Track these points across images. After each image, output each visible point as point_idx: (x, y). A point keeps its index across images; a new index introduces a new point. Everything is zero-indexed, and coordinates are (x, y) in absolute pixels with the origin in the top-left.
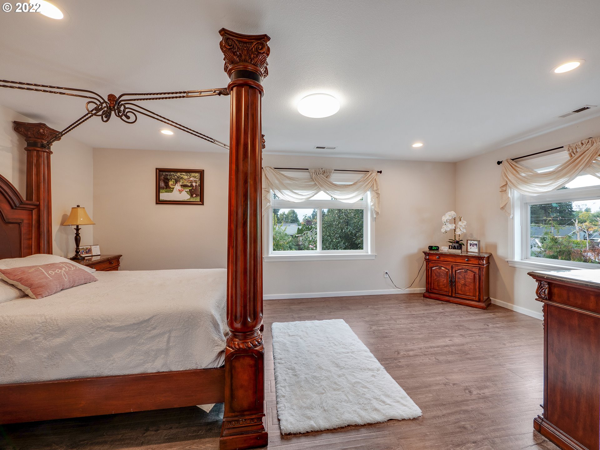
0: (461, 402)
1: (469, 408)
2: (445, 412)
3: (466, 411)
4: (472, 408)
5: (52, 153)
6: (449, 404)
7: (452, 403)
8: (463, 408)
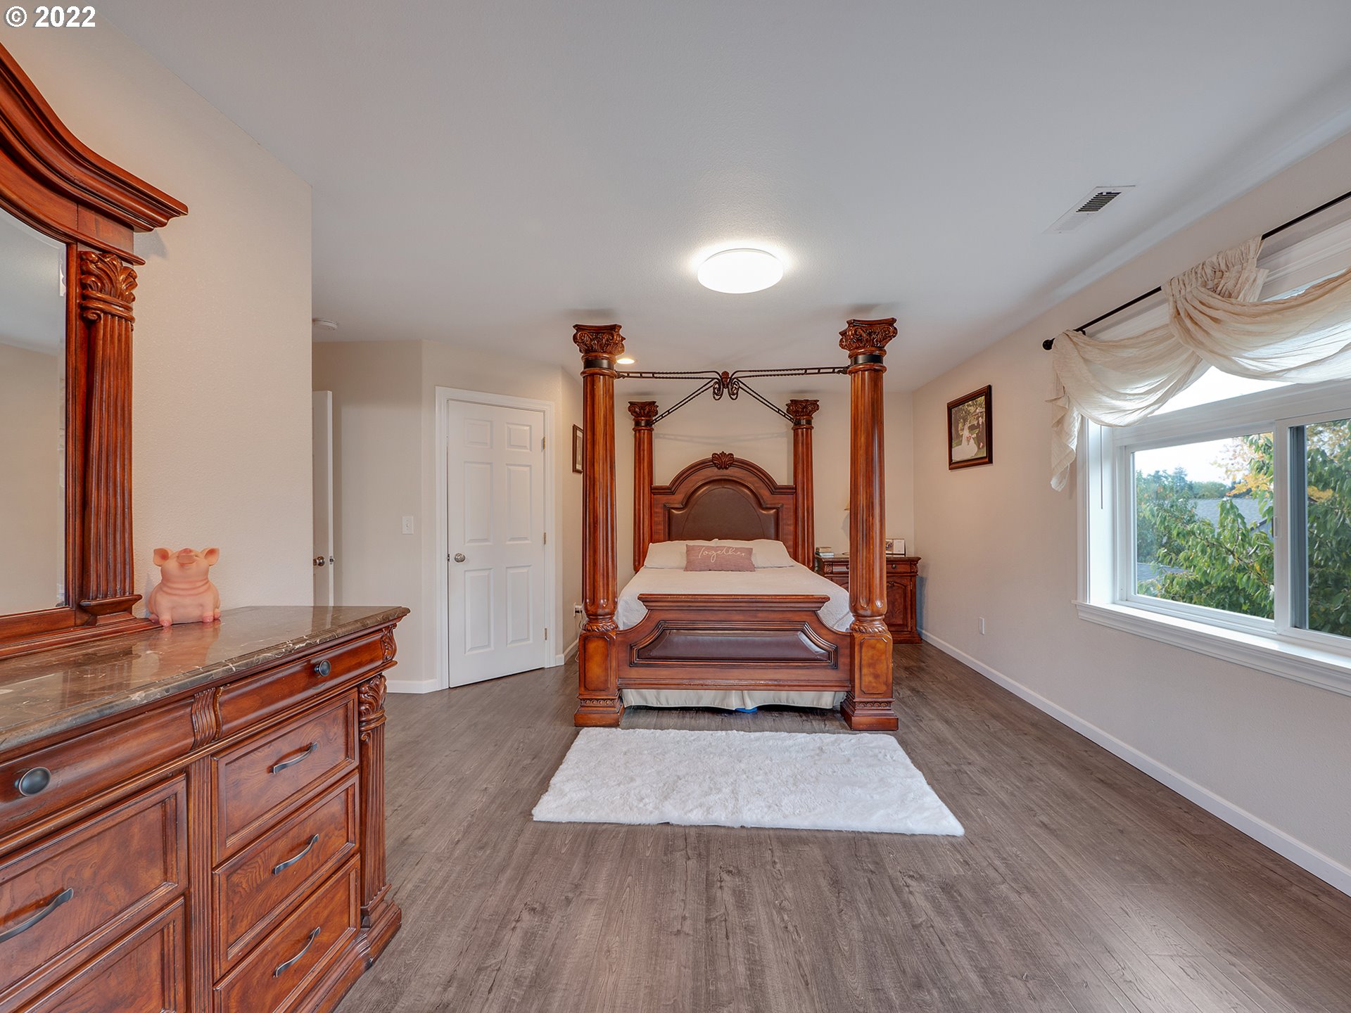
0: (522, 879)
1: (504, 878)
2: (520, 846)
3: (502, 870)
4: (500, 882)
5: (813, 427)
6: (531, 861)
7: (529, 865)
8: (509, 871)
